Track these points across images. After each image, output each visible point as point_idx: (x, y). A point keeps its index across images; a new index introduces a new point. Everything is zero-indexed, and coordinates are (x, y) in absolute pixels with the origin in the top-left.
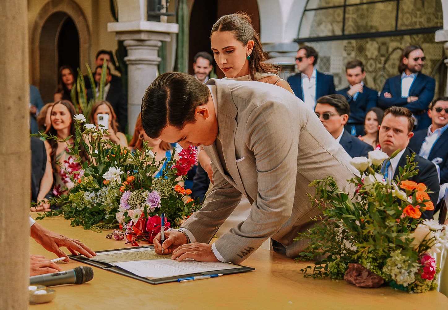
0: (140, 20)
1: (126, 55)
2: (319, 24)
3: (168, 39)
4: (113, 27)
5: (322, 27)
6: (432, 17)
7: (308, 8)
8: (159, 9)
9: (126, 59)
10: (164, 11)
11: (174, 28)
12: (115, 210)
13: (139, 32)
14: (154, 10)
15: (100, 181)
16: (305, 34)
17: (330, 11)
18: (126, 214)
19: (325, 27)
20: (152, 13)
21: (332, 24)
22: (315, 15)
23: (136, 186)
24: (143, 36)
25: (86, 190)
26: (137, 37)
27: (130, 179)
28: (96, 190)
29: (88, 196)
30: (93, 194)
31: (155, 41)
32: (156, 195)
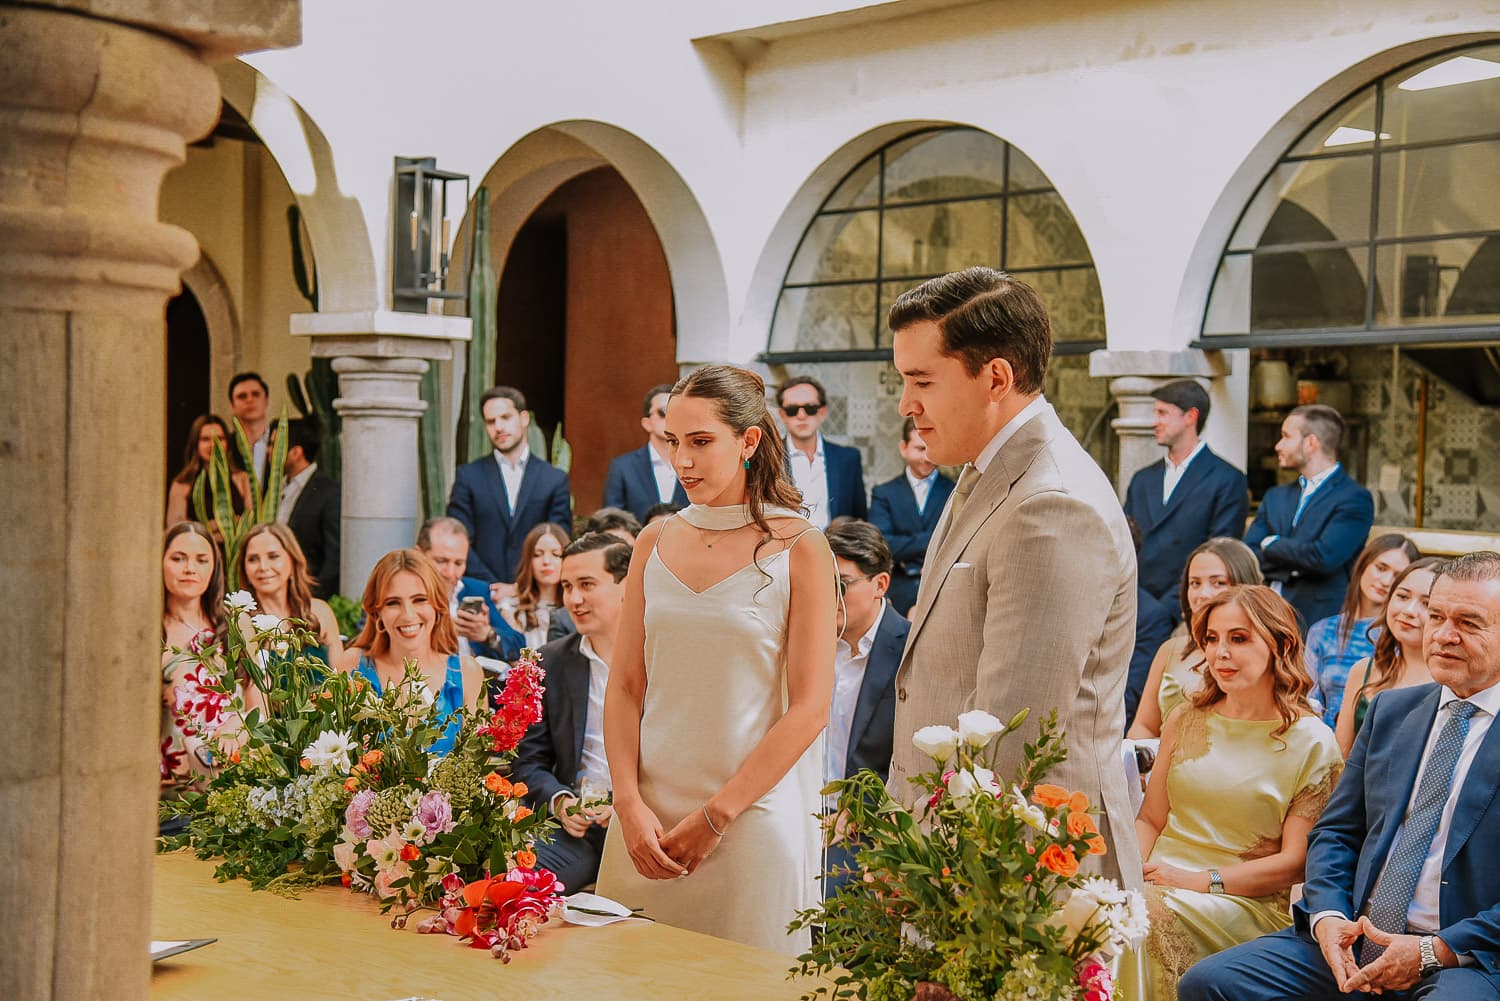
0: (374, 308)
1: (337, 395)
2: (819, 320)
3: (443, 354)
4: (305, 323)
5: (826, 325)
6: (1081, 308)
7: (789, 282)
8: (424, 284)
9: (336, 403)
10: (435, 287)
11: (461, 328)
12: (330, 837)
13: (373, 337)
14: (411, 285)
15: (293, 761)
16: (785, 344)
17: (846, 289)
18: (360, 849)
19: (834, 325)
20: (407, 292)
21: (849, 321)
22: (809, 298)
23: (385, 777)
24: (381, 349)
25: (252, 780)
26: (367, 349)
27: (372, 757)
28: (282, 783)
29: (259, 798)
30: (272, 795)
31: (414, 359)
32: (440, 803)
